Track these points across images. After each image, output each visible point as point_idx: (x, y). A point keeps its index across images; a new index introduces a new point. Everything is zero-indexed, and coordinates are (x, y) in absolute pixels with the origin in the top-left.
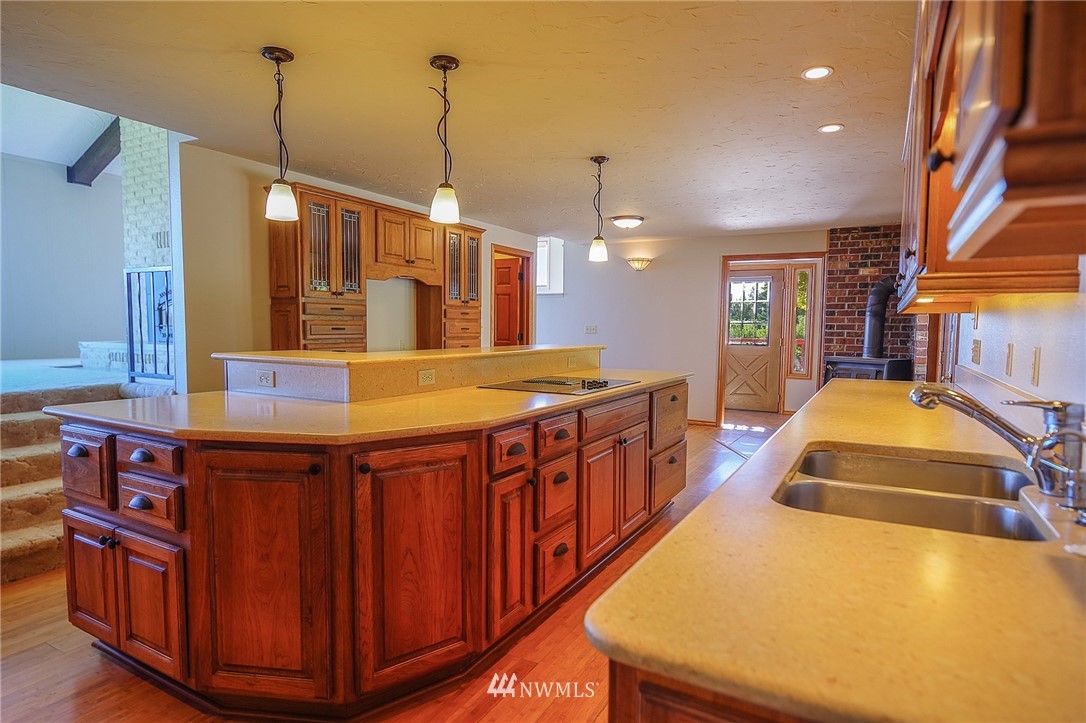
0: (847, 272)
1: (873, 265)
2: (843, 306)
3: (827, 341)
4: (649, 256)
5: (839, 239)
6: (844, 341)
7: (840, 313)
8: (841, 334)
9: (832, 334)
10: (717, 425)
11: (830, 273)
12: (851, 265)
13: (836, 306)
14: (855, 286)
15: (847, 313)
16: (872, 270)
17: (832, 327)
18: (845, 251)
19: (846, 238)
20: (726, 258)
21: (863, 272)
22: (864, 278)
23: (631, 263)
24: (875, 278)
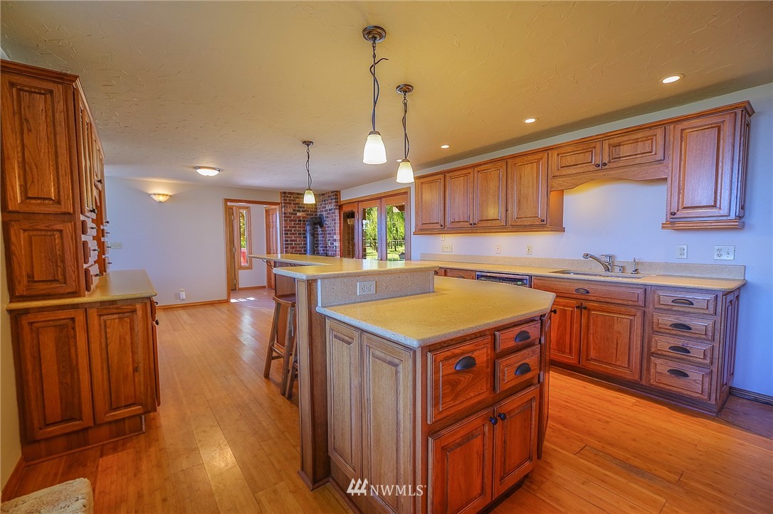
0: (292, 214)
1: (303, 211)
2: (291, 231)
3: (286, 248)
4: (170, 193)
5: (288, 197)
6: (293, 248)
7: (290, 234)
8: (292, 244)
9: (288, 244)
10: (227, 301)
11: (285, 213)
12: (294, 210)
13: (288, 230)
14: (296, 221)
15: (293, 234)
16: (303, 213)
17: (287, 241)
18: (291, 204)
19: (290, 197)
20: (227, 200)
21: (299, 214)
22: (300, 217)
23: (154, 197)
24: (303, 217)
